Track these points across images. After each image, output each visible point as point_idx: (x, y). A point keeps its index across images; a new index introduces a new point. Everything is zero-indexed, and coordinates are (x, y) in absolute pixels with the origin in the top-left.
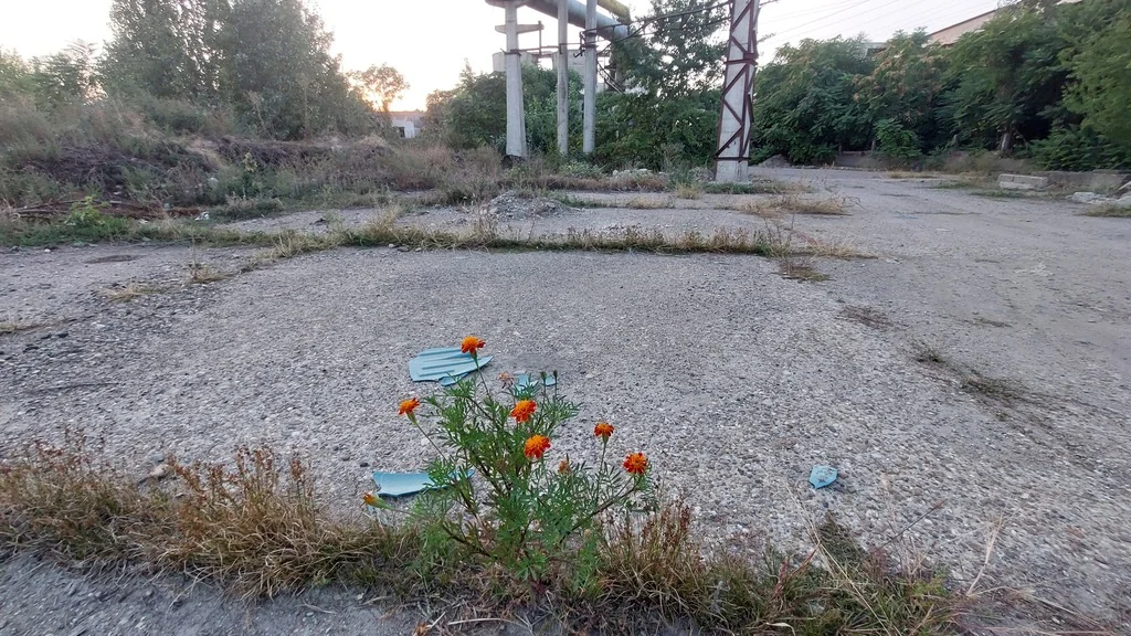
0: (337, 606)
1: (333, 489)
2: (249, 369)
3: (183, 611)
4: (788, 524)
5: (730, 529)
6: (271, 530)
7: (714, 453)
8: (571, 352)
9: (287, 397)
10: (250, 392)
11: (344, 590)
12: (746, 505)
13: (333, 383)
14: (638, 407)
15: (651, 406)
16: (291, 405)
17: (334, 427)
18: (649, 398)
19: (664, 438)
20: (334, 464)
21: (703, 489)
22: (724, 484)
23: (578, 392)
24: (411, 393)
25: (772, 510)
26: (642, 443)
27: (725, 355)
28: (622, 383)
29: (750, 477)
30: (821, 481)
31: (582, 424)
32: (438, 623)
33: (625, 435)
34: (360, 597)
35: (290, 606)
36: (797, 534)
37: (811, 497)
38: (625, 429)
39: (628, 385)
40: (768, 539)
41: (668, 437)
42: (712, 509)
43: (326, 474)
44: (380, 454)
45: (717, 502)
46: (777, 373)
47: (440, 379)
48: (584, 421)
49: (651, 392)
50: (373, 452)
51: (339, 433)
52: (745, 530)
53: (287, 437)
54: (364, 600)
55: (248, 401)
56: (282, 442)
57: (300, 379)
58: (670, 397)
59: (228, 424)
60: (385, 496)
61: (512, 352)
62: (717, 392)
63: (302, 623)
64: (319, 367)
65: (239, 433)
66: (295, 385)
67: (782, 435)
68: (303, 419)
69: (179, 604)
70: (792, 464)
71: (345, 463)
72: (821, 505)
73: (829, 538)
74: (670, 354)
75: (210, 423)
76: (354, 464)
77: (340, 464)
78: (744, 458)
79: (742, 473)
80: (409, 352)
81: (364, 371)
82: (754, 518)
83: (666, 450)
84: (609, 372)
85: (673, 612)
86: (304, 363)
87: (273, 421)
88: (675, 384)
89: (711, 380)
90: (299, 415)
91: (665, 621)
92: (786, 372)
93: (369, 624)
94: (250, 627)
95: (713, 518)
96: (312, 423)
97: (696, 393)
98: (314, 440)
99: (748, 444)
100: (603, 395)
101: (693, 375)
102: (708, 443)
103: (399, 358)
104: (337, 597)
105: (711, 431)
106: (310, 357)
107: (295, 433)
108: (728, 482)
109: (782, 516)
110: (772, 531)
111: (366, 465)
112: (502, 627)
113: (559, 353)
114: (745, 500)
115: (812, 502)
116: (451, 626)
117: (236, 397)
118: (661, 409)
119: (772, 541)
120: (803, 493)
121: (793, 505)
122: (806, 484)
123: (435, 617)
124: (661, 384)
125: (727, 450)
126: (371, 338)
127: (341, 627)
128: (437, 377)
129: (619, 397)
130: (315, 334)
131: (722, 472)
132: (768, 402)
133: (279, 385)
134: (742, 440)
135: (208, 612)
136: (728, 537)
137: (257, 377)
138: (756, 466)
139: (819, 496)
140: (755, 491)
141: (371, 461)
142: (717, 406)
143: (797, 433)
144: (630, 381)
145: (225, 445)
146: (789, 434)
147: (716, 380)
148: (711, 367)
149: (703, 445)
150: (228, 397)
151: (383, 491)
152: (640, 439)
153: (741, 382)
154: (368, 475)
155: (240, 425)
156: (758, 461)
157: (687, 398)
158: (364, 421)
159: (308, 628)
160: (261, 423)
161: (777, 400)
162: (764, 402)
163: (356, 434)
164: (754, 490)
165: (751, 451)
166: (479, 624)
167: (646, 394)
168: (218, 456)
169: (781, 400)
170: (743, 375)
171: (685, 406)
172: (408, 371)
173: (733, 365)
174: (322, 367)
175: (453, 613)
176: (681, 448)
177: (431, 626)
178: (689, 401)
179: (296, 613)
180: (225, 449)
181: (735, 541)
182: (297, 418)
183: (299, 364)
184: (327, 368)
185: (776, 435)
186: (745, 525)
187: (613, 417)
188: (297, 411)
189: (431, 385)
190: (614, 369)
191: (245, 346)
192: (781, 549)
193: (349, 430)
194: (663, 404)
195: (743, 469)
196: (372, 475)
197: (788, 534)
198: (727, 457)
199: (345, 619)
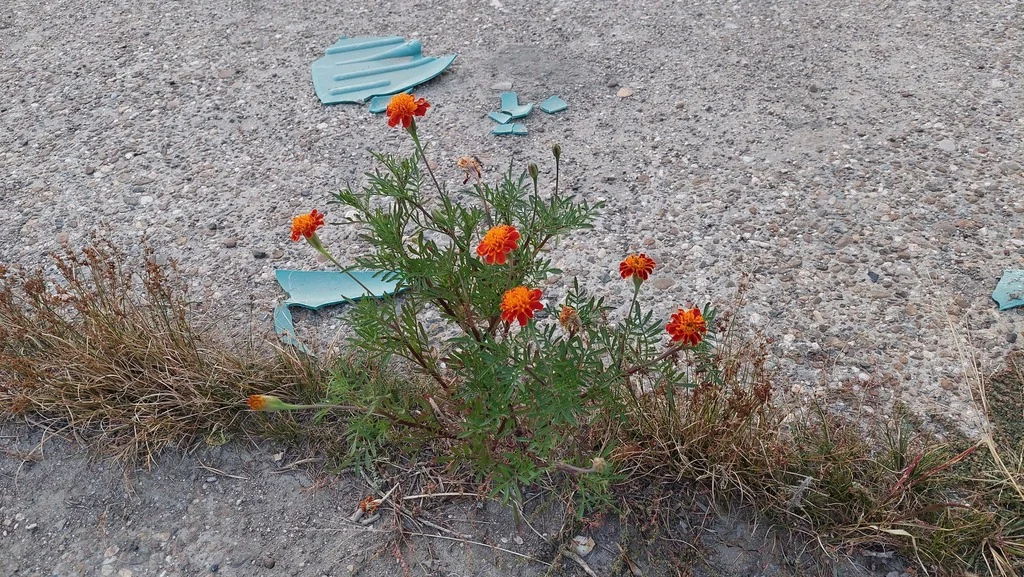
0: (247, 469)
1: (218, 295)
2: (48, 80)
3: (37, 472)
4: (939, 369)
5: (839, 375)
6: (134, 364)
7: (832, 241)
8: (594, 43)
9: (121, 133)
10: (58, 124)
11: (254, 448)
12: (871, 334)
13: (190, 107)
14: (706, 155)
15: (730, 151)
16: (131, 149)
17: (205, 190)
18: (729, 136)
19: (746, 213)
20: (215, 254)
21: (803, 304)
22: (840, 297)
23: (602, 125)
24: (321, 126)
25: (914, 343)
26: (707, 221)
27: (883, 44)
28: (681, 107)
29: (887, 286)
30: (1013, 297)
31: (606, 187)
32: (391, 497)
33: (678, 208)
34: (278, 457)
35: (182, 468)
36: (951, 383)
37: (988, 324)
38: (680, 196)
39: (692, 109)
40: (899, 393)
41: (754, 212)
42: (813, 340)
43: (204, 269)
44: (282, 236)
45: (823, 329)
46: (976, 85)
47: (368, 100)
48: (610, 181)
49: (732, 124)
50: (270, 234)
51: (214, 200)
52: (864, 376)
53: (133, 206)
54: (285, 461)
55: (61, 142)
56: (127, 215)
57: (136, 100)
58: (766, 135)
59: (38, 184)
60: (296, 309)
61: (489, 44)
62: (853, 125)
63: (203, 491)
64: (162, 77)
65: (58, 199)
66: (131, 112)
67: (961, 209)
68: (153, 175)
69: (31, 464)
70: (967, 265)
71: (231, 252)
72: (1002, 339)
73: (1004, 394)
74: (777, 44)
75: (9, 182)
76: (244, 255)
77: (223, 253)
78: (884, 252)
79: (875, 278)
80: (310, 46)
81: (238, 84)
82: (882, 357)
83: (747, 235)
84: (659, 84)
85: (730, 500)
86: (138, 67)
87: (106, 177)
88: (777, 108)
89: (849, 99)
90: (147, 168)
91: (717, 509)
92: (996, 83)
93: (295, 494)
94: (133, 495)
95: (813, 355)
96: (169, 180)
97: (816, 125)
98: (177, 212)
99: (894, 227)
100: (646, 131)
101: (814, 89)
102: (824, 223)
103: (293, 56)
104: (247, 458)
105: (832, 201)
106: (144, 58)
107: (145, 200)
108: (847, 295)
109: (931, 355)
110: (908, 379)
111: (263, 256)
112: (480, 505)
113: (572, 45)
114: (871, 325)
115: (989, 334)
116: (409, 501)
117: (41, 134)
118: (746, 159)
119: (905, 395)
120: (976, 317)
121: (954, 336)
122: (985, 300)
123: (385, 487)
124: (752, 108)
125: (856, 237)
126: (240, 15)
127: (256, 498)
128: (361, 97)
129: (672, 134)
130: (146, 9)
131: (840, 277)
132: (947, 145)
133: (104, 111)
134: (885, 218)
135: (73, 473)
136: (832, 386)
137: (66, 97)
138: (902, 267)
139: (1003, 324)
140: (891, 312)
141: (270, 249)
142: (850, 152)
143: (988, 206)
144: (696, 103)
145: (41, 220)
146: (974, 207)
147: (857, 99)
148: (851, 72)
149: (815, 226)
150: (28, 135)
151: (293, 300)
152: (703, 215)
153: (904, 103)
154: (268, 274)
155: (56, 185)
156: (907, 258)
157: (796, 135)
158: (250, 177)
159: (211, 498)
160: (88, 182)
161: (965, 141)
162: (941, 145)
163: (240, 201)
164: (890, 309)
165: (898, 239)
166: (448, 500)
167: (723, 128)
168: (35, 240)
169: (973, 141)
170: (910, 89)
171: (792, 152)
172: (310, 83)
173: (893, 67)
174: (167, 76)
175: (411, 483)
176: (774, 232)
177: (379, 501)
178: (800, 142)
179: (193, 477)
180: (43, 226)
181: (844, 394)
182: (144, 173)
183: (129, 72)
184: (175, 78)
185: (950, 209)
186: (864, 368)
187: (661, 173)
188: (141, 160)
189: (352, 111)
190: (668, 78)
191: (32, 35)
192: (919, 409)
193: (228, 195)
194: (753, 147)
195: (878, 271)
196: (274, 273)
197: (935, 385)
198: (853, 250)
199: (261, 487)
